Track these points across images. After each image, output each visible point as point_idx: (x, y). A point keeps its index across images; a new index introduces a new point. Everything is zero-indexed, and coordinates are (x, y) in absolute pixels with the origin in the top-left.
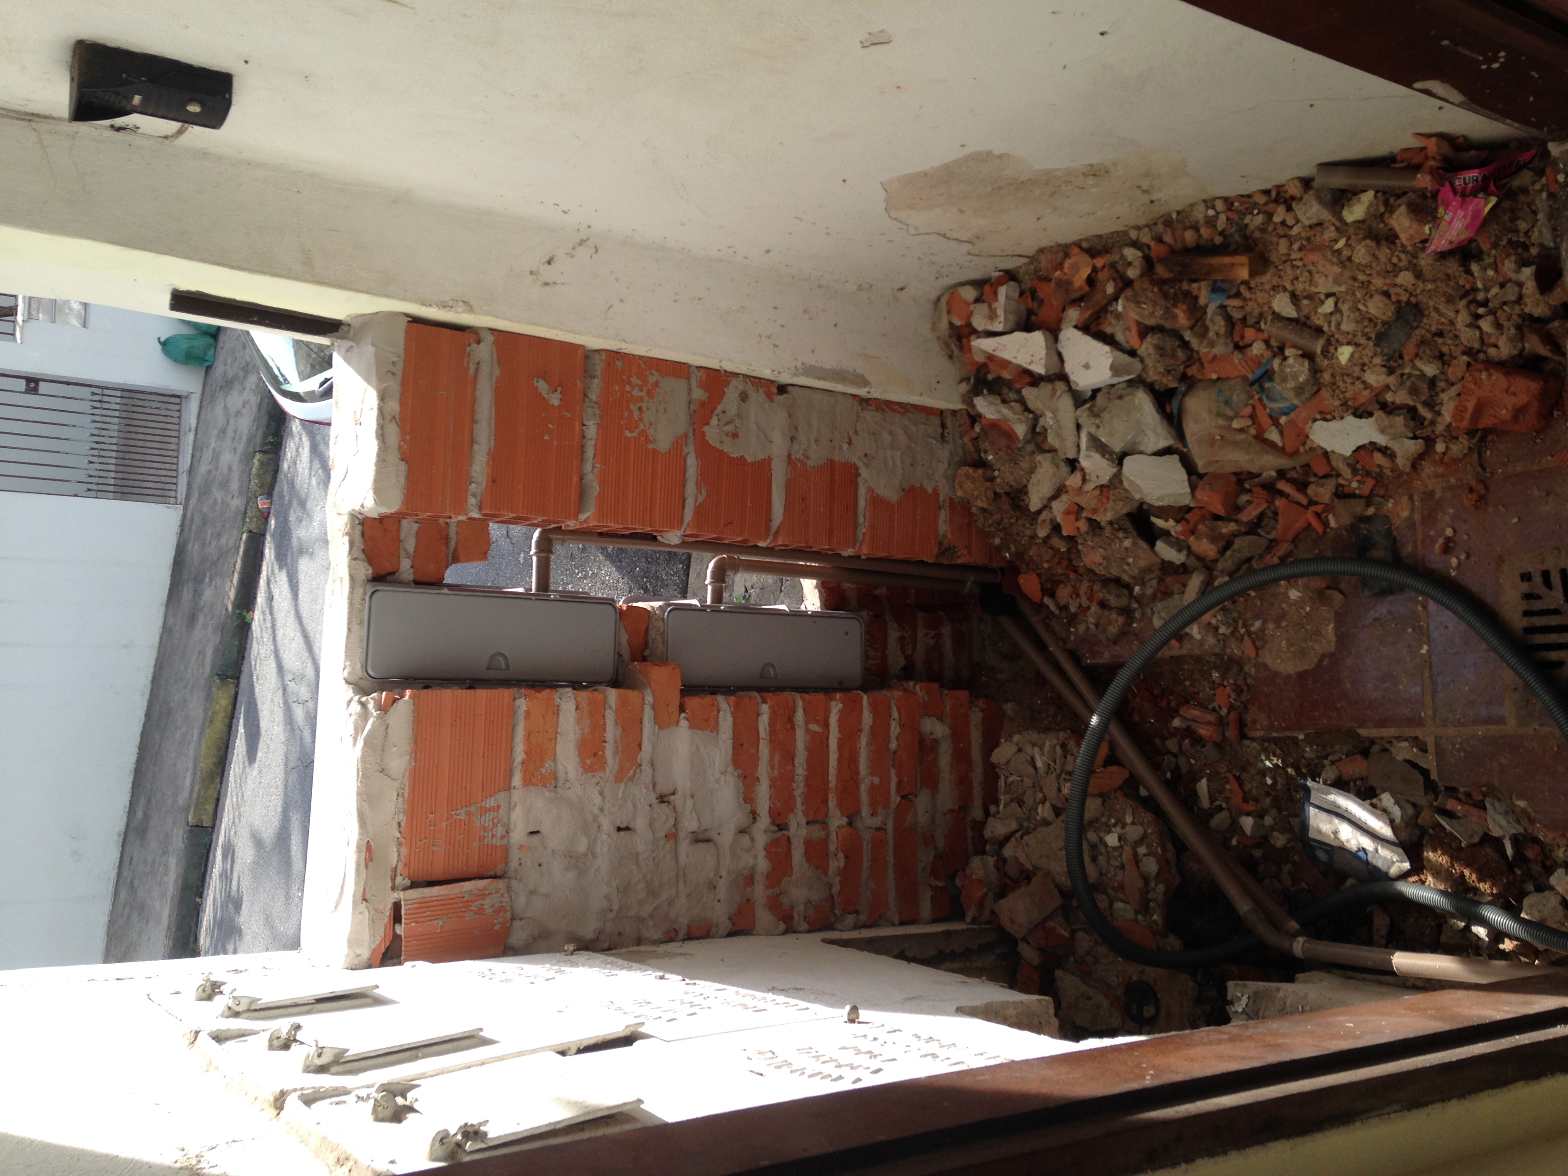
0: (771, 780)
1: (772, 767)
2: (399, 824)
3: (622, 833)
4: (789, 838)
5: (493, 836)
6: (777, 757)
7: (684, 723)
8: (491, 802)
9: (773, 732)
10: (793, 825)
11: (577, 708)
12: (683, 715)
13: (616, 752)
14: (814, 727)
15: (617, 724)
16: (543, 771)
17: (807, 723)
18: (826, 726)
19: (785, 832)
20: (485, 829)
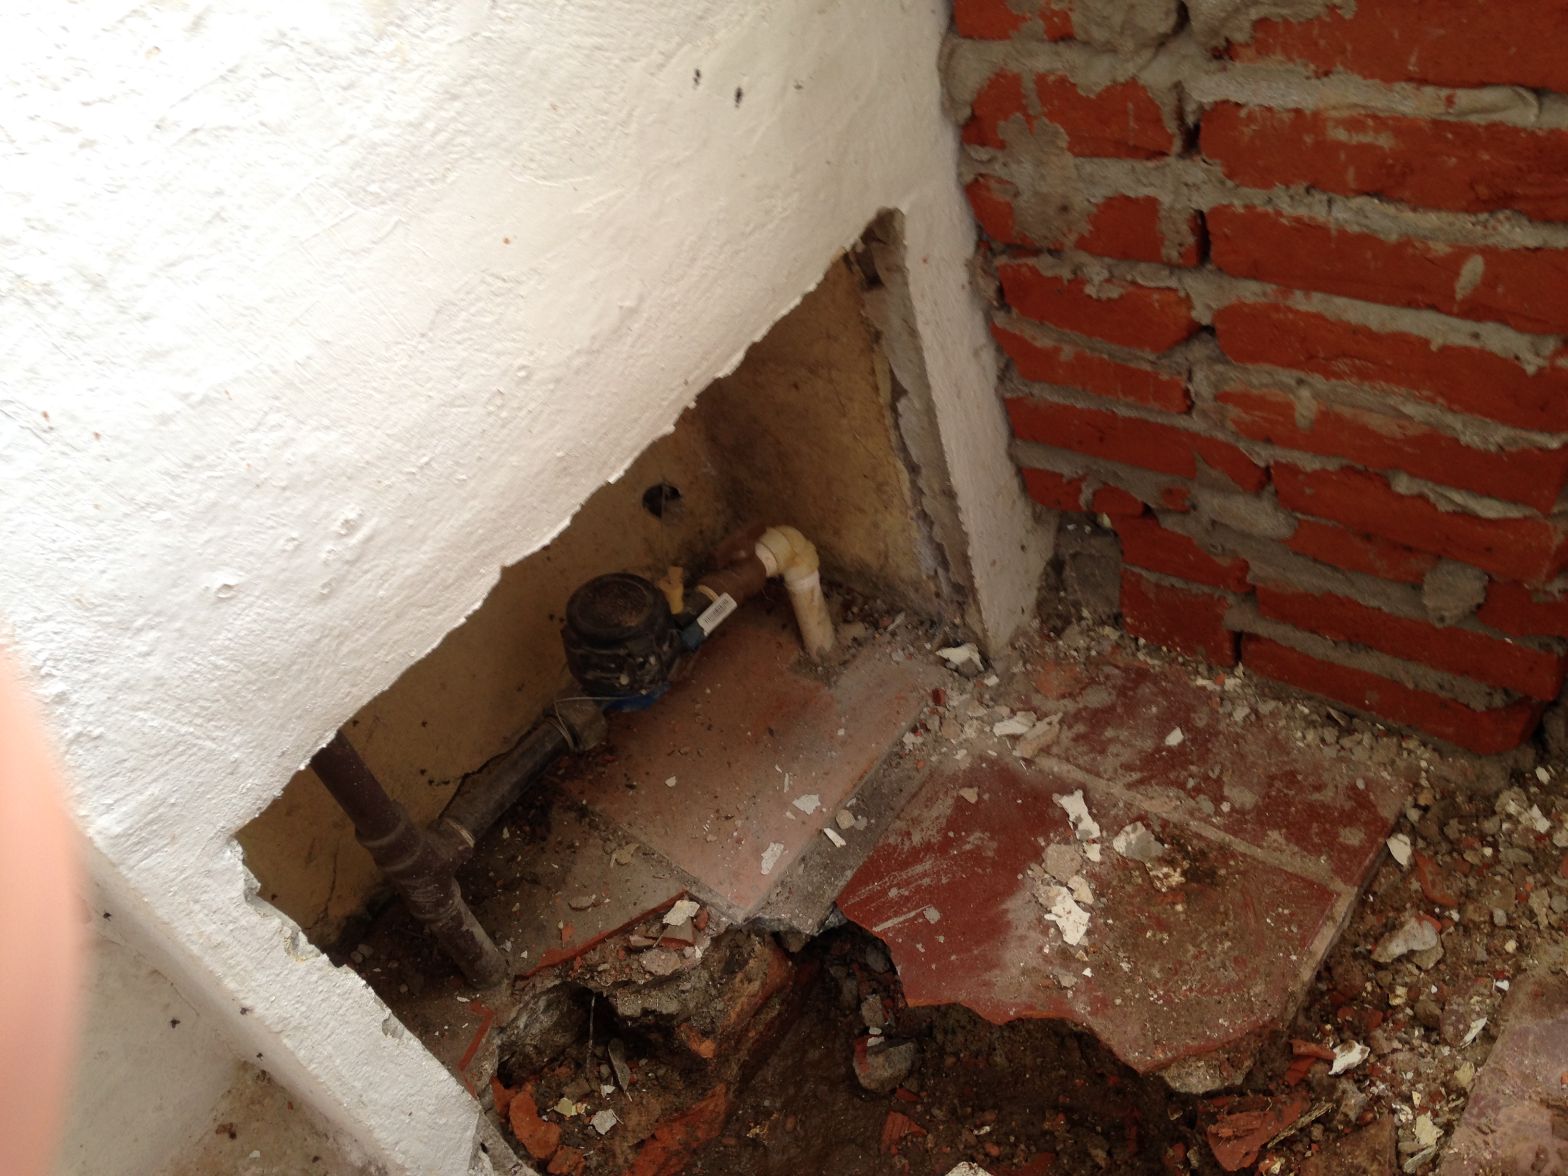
0: (1316, 114)
1: (1354, 124)
4: (1161, 154)
6: (1385, 141)
10: (1196, 171)
14: (1472, 273)
17: (1490, 253)
19: (1177, 145)
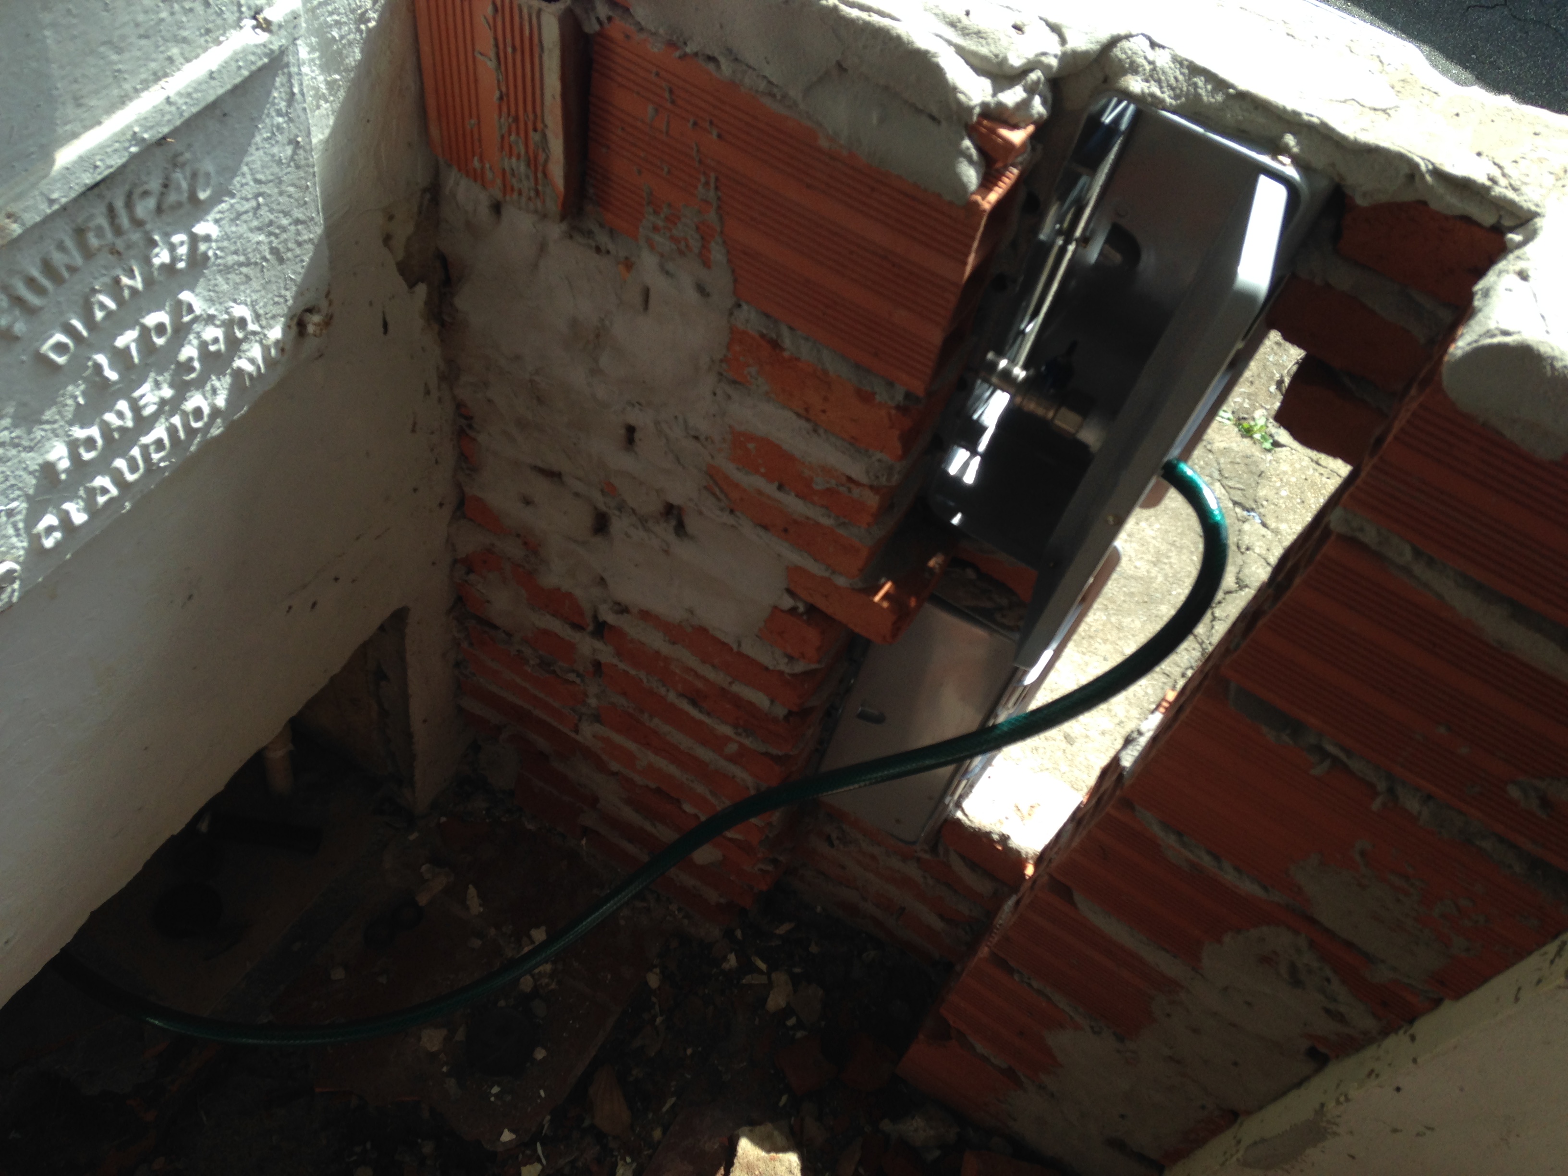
1: (686, 670)
2: (711, 59)
3: (622, 432)
4: (581, 629)
5: (655, 229)
6: (699, 684)
7: (787, 602)
8: (717, 254)
9: (737, 702)
10: (598, 645)
11: (850, 479)
12: (801, 608)
13: (760, 492)
14: (732, 748)
15: (808, 518)
16: (753, 370)
17: (741, 745)
18: (731, 759)
19: (591, 628)
20: (672, 220)
